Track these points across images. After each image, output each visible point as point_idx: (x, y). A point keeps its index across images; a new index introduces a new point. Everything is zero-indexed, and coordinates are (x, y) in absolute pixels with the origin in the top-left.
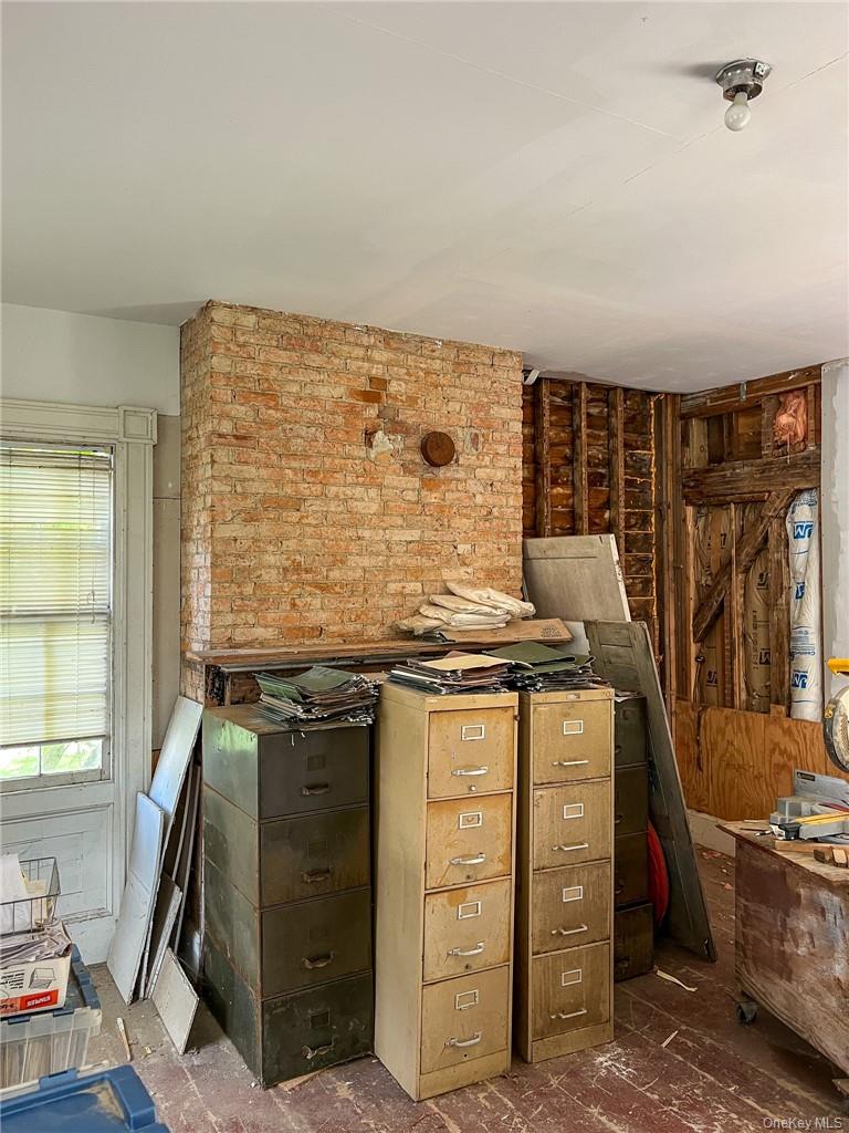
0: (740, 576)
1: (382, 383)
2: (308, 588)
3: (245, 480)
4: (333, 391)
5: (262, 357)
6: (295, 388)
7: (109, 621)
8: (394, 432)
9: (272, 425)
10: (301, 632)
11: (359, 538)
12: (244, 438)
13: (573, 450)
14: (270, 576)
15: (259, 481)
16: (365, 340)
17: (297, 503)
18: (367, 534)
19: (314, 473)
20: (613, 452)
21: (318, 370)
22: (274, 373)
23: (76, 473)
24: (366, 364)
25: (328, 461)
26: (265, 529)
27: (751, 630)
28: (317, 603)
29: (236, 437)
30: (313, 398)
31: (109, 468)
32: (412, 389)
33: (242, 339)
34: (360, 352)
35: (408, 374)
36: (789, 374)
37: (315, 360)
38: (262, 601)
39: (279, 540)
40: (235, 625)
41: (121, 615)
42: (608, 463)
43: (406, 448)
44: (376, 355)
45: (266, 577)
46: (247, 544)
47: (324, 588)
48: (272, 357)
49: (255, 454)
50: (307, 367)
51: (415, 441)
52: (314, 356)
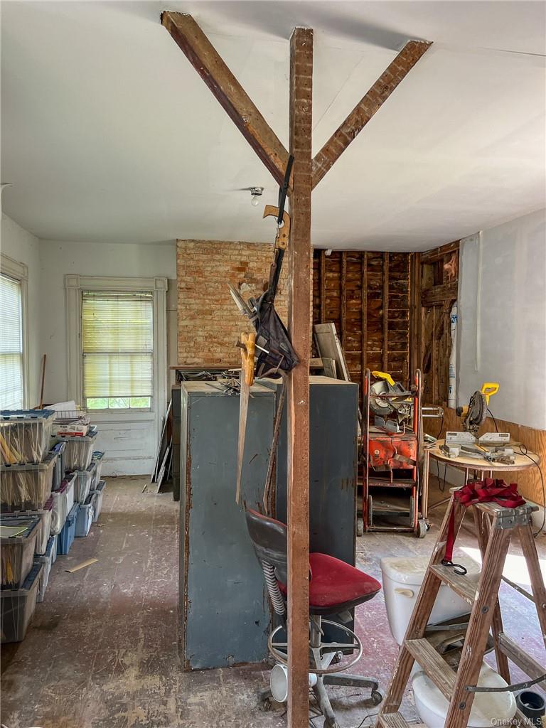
0: (436, 341)
1: (246, 264)
2: (215, 344)
3: (191, 304)
4: (225, 269)
5: (197, 258)
6: (209, 269)
7: (152, 355)
8: (252, 283)
9: (200, 283)
10: (212, 360)
11: (236, 325)
12: (190, 289)
13: (362, 282)
14: (200, 340)
15: (195, 304)
16: (239, 247)
17: (211, 312)
18: (239, 323)
19: (218, 301)
20: (383, 282)
21: (219, 261)
22: (201, 263)
23: (139, 303)
24: (239, 257)
25: (223, 296)
26: (198, 322)
27: (439, 367)
28: (219, 350)
29: (187, 289)
30: (217, 272)
31: (151, 300)
32: (259, 265)
33: (189, 252)
34: (237, 252)
35: (258, 259)
36: (451, 244)
37: (218, 257)
38: (197, 348)
39: (203, 326)
40: (187, 357)
41: (155, 353)
42: (382, 287)
43: (257, 289)
44: (244, 253)
45: (198, 340)
46: (191, 327)
47: (222, 344)
48: (201, 258)
49: (194, 295)
50: (214, 260)
51: (260, 286)
52: (217, 256)
